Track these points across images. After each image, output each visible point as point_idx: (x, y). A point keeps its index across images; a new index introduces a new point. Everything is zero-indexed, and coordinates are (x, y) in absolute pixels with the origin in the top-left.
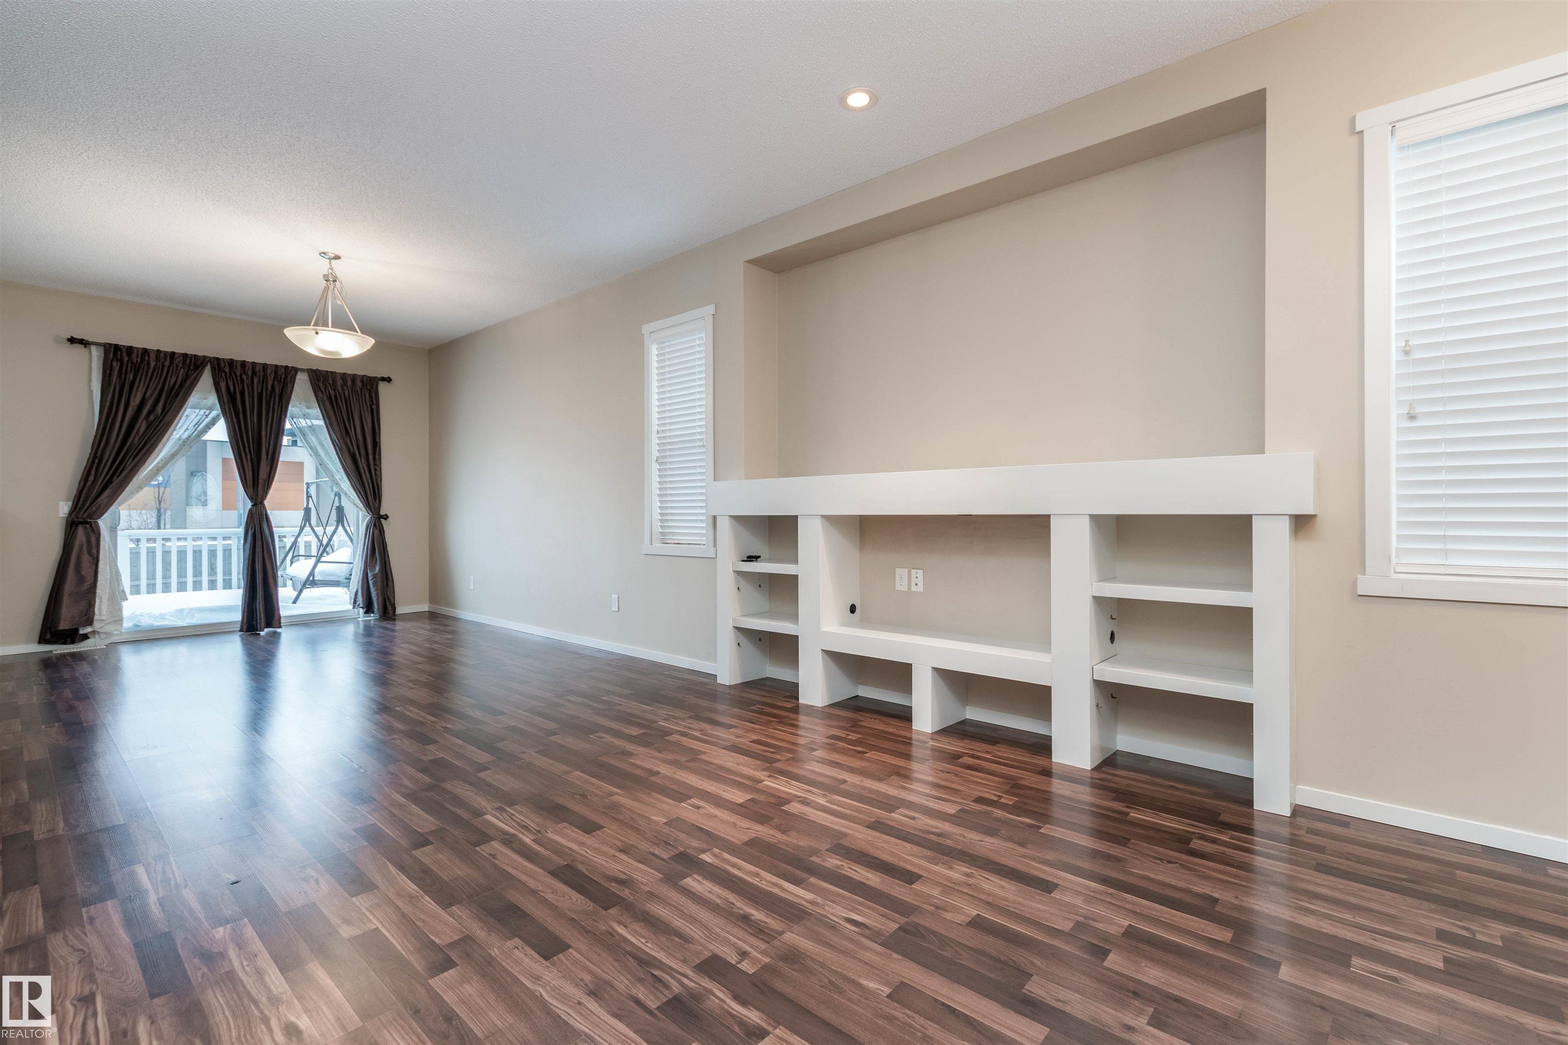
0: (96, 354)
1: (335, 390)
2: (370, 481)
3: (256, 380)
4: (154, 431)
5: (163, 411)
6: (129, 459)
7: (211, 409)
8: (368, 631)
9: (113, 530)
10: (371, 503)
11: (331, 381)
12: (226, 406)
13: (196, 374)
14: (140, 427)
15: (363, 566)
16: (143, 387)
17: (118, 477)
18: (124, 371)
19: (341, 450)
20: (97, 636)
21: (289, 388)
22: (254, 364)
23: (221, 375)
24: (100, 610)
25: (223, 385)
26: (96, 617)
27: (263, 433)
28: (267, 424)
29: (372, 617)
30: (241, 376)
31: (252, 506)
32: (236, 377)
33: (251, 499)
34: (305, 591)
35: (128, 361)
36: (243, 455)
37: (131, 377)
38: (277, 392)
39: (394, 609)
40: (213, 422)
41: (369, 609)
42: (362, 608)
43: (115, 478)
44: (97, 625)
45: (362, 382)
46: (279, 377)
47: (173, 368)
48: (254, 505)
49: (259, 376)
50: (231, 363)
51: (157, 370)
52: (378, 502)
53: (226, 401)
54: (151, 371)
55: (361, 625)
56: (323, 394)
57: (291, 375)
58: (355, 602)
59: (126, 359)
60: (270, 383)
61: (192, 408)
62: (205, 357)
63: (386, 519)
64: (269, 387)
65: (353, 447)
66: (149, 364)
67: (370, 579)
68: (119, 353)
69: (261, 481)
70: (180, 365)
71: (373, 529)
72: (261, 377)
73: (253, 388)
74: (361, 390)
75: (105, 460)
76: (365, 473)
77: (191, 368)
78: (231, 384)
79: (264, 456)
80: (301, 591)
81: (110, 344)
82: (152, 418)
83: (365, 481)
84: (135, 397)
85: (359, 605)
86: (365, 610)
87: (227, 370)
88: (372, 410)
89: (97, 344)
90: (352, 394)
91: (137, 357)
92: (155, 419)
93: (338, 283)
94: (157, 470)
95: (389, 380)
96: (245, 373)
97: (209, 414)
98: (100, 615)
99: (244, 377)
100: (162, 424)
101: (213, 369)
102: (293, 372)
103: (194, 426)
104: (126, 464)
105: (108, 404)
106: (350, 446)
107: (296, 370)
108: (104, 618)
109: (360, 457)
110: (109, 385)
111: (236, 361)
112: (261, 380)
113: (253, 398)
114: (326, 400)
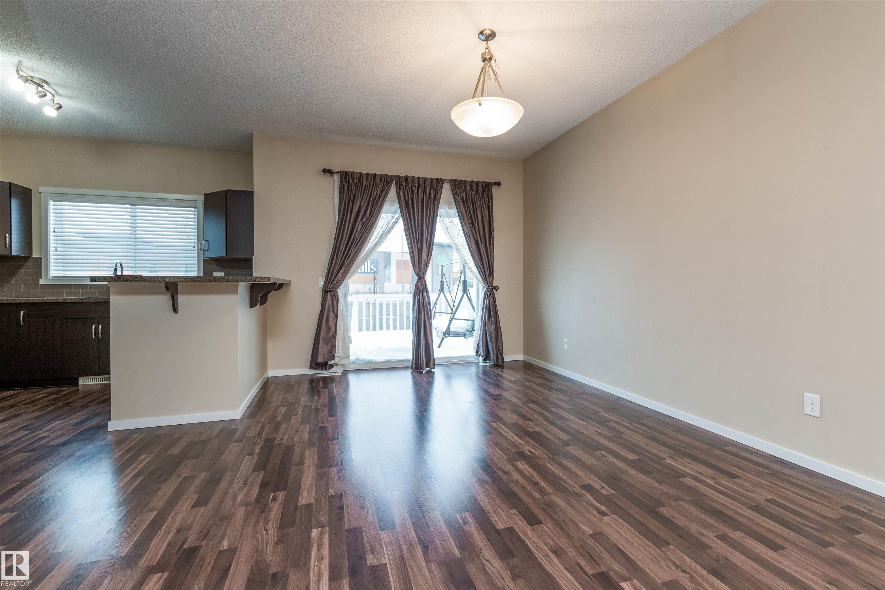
0: (337, 177)
1: (466, 194)
2: (487, 261)
3: (420, 190)
4: (366, 228)
5: (370, 215)
6: (353, 248)
7: (395, 213)
8: (485, 372)
9: (345, 295)
10: (487, 277)
11: (463, 188)
12: (404, 209)
13: (387, 188)
14: (358, 227)
15: (483, 325)
16: (360, 199)
17: (347, 260)
18: (350, 190)
19: (469, 237)
20: (337, 367)
21: (439, 194)
22: (419, 178)
23: (401, 188)
24: (338, 349)
25: (402, 194)
26: (336, 354)
27: (424, 227)
28: (426, 221)
29: (488, 364)
30: (412, 188)
31: (418, 279)
32: (409, 189)
33: (417, 275)
34: (445, 339)
35: (352, 182)
36: (413, 243)
37: (354, 193)
38: (432, 197)
39: (503, 358)
40: (396, 222)
41: (487, 358)
42: (483, 356)
43: (346, 261)
44: (337, 360)
45: (483, 187)
46: (433, 187)
47: (375, 184)
48: (419, 279)
49: (422, 187)
50: (406, 178)
51: (367, 187)
52: (492, 276)
53: (403, 205)
54: (364, 187)
55: (481, 368)
56: (459, 197)
57: (440, 184)
58: (477, 352)
59: (351, 180)
60: (428, 191)
61: (385, 213)
62: (392, 176)
63: (497, 290)
64: (428, 194)
65: (477, 236)
66: (363, 182)
67: (488, 335)
68: (348, 177)
69: (423, 262)
70: (379, 183)
71: (489, 297)
72: (423, 187)
73: (418, 196)
74: (482, 192)
75: (340, 251)
76: (484, 254)
77: (385, 184)
78: (406, 194)
79: (425, 244)
80: (443, 339)
81: (343, 171)
82: (364, 220)
83: (484, 261)
84: (355, 206)
85: (480, 354)
86: (484, 358)
87: (404, 184)
88: (488, 206)
89: (337, 172)
90: (476, 195)
91: (357, 179)
92: (366, 221)
93: (492, 62)
94: (367, 255)
95: (498, 184)
96: (414, 185)
97: (394, 216)
98: (338, 353)
99: (414, 188)
100: (369, 223)
101: (396, 184)
102: (441, 182)
103: (386, 224)
104: (351, 252)
105: (342, 212)
106: (475, 235)
107: (443, 181)
108: (340, 355)
109: (481, 243)
110: (343, 198)
111: (409, 177)
112: (423, 189)
113: (418, 203)
114: (461, 201)
